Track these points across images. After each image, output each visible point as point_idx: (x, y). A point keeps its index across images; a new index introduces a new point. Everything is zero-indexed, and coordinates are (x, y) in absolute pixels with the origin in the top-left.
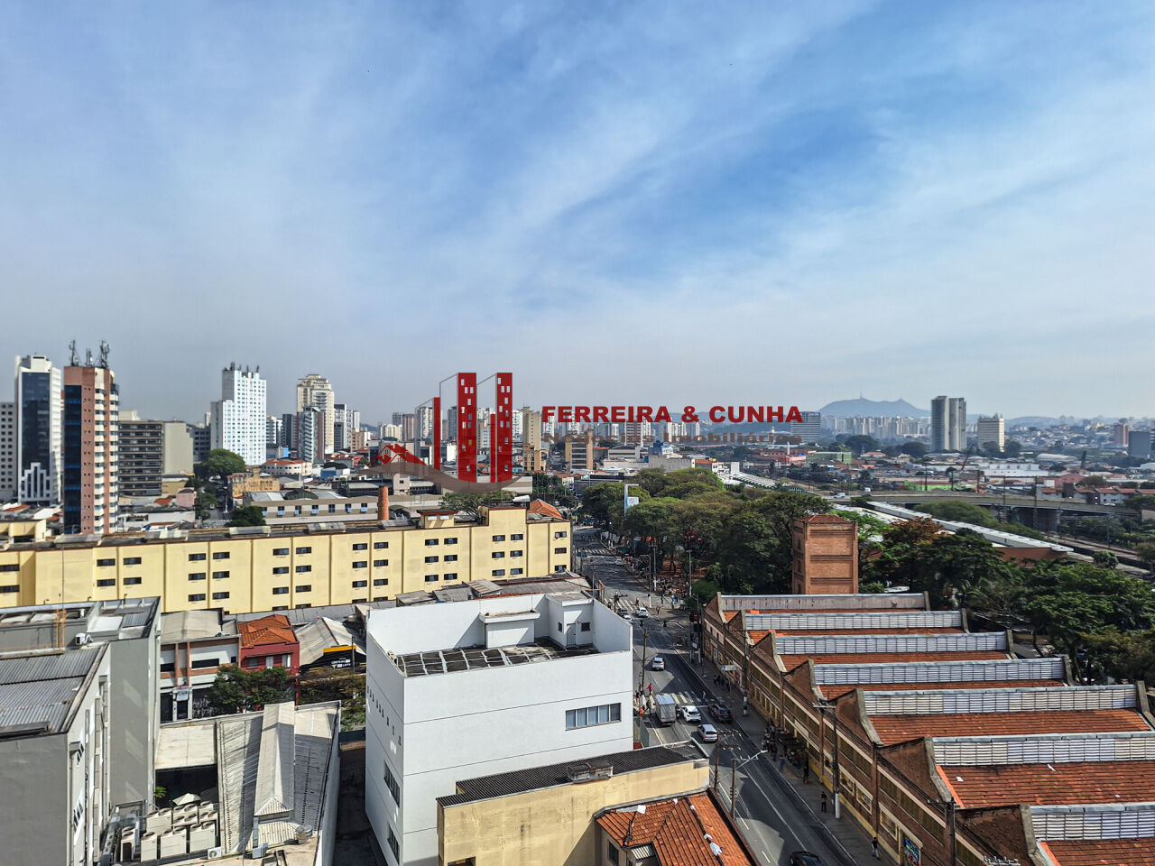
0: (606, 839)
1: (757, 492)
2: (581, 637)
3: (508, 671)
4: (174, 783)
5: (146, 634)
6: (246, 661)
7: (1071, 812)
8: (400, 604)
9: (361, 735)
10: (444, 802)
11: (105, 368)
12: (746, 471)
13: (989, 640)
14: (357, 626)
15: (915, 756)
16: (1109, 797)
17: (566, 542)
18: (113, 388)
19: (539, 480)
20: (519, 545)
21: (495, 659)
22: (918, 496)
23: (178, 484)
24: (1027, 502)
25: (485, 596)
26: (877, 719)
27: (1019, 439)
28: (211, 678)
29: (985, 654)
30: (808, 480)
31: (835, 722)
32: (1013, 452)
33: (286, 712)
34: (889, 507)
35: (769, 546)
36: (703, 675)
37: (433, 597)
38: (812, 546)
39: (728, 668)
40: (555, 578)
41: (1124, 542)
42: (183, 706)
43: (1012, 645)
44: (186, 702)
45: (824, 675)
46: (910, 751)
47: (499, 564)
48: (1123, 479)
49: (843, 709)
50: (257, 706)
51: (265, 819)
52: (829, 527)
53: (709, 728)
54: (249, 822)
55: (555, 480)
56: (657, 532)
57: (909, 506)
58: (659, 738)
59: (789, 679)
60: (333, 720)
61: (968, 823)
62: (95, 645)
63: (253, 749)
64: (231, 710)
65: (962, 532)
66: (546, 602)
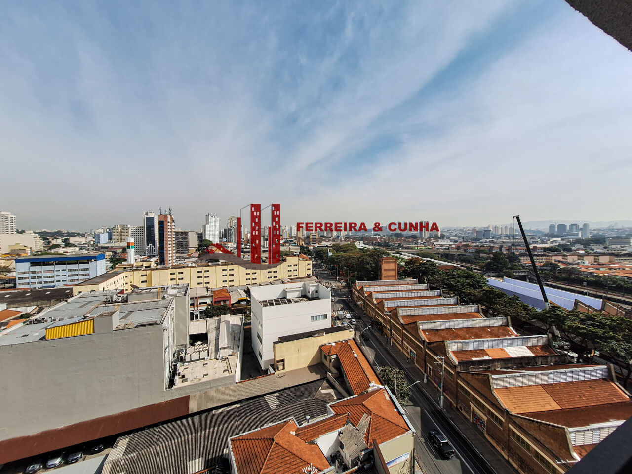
0: (323, 353)
1: (368, 250)
2: (315, 295)
3: (294, 304)
4: (195, 338)
5: (185, 294)
6: (215, 302)
7: (459, 342)
8: (260, 285)
9: (250, 324)
10: (275, 343)
11: (171, 215)
12: (365, 244)
13: (436, 293)
14: (248, 292)
15: (414, 327)
16: (470, 338)
17: (310, 267)
18: (173, 222)
19: (302, 248)
20: (296, 268)
21: (289, 301)
22: (415, 251)
23: (193, 250)
24: (447, 251)
25: (286, 283)
26: (404, 317)
27: (445, 233)
28: (206, 307)
29: (434, 297)
30: (383, 246)
31: (390, 317)
32: (443, 237)
33: (227, 317)
34: (407, 254)
35: (372, 267)
36: (351, 305)
37: (270, 283)
38: (385, 266)
39: (359, 303)
40: (307, 278)
41: (475, 264)
42: (197, 316)
43: (442, 294)
44: (198, 315)
45: (388, 304)
46: (412, 326)
47: (290, 273)
48: (475, 245)
49: (393, 314)
50: (219, 315)
51: (221, 348)
52: (389, 260)
53: (353, 320)
54: (217, 350)
55: (307, 248)
56: (338, 263)
57: (412, 254)
58: (338, 324)
59: (377, 305)
60: (242, 319)
61: (429, 346)
62: (170, 298)
63: (218, 328)
64: (211, 317)
65: (428, 261)
66: (304, 284)
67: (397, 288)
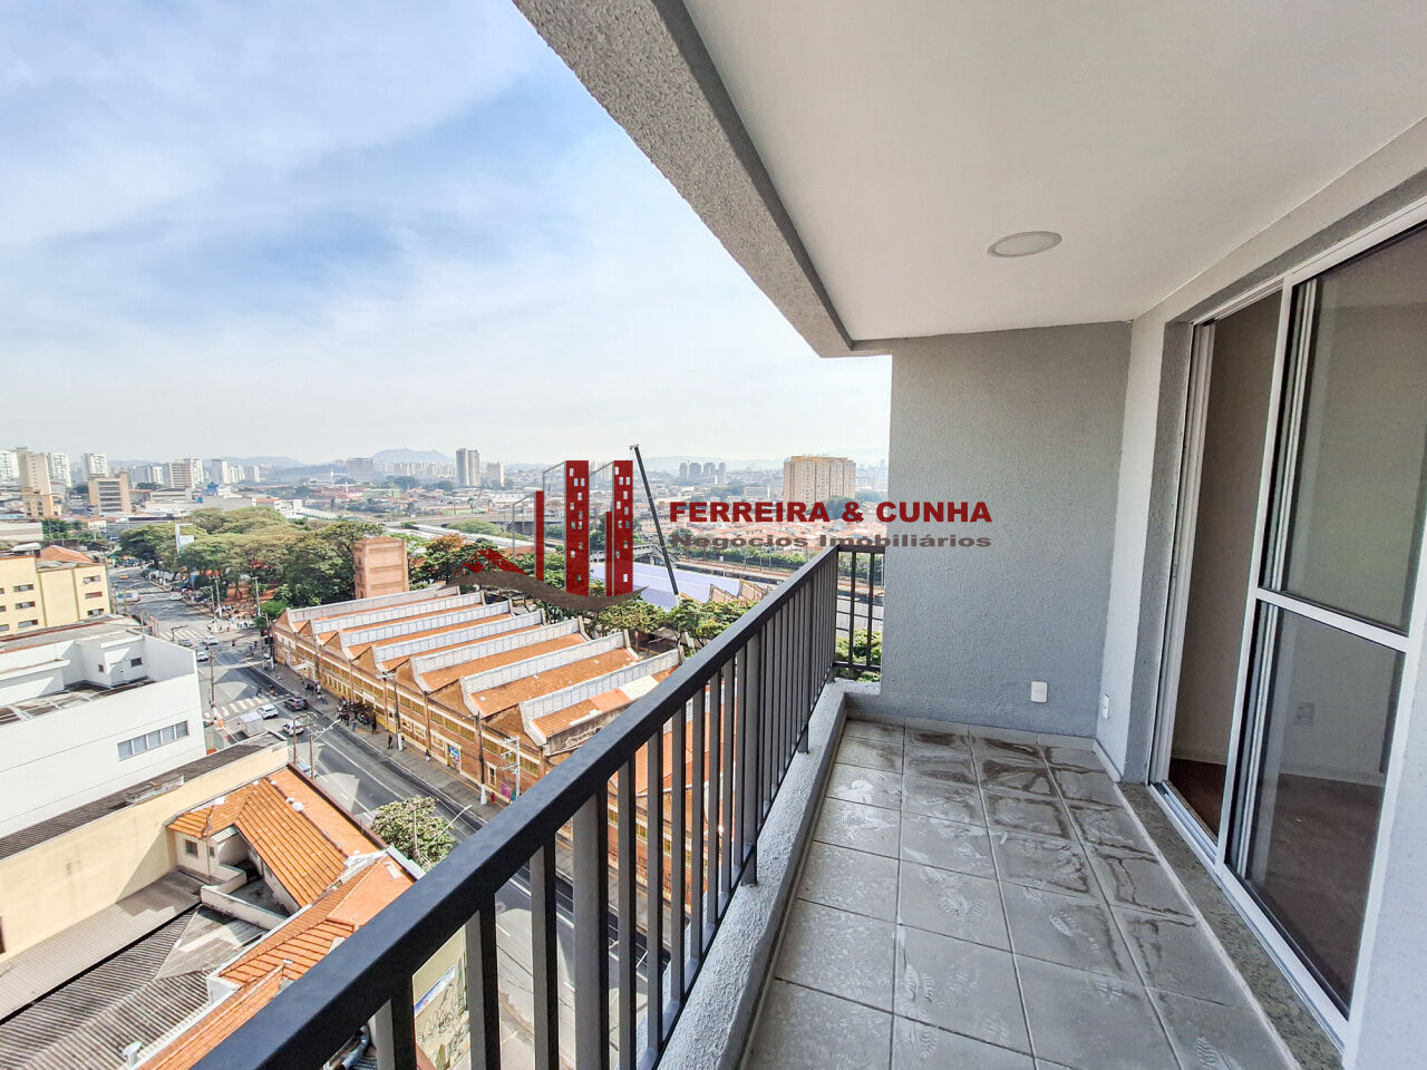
0: (181, 838)
1: (320, 522)
2: (131, 673)
7: (547, 699)
12: (309, 507)
13: (499, 607)
16: (566, 684)
17: (100, 586)
19: (54, 528)
22: (450, 518)
24: (518, 518)
26: (427, 676)
27: (513, 478)
30: (365, 511)
31: (395, 684)
32: (509, 486)
34: (429, 527)
35: (333, 566)
36: (275, 678)
38: (371, 561)
39: (300, 667)
40: (88, 624)
43: (512, 608)
45: (383, 655)
46: (449, 690)
49: (402, 675)
52: (384, 546)
56: (218, 565)
57: (444, 526)
59: (356, 663)
61: (489, 724)
66: (77, 647)
67: (410, 610)
